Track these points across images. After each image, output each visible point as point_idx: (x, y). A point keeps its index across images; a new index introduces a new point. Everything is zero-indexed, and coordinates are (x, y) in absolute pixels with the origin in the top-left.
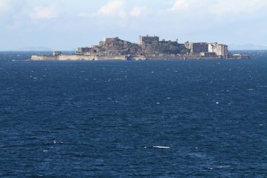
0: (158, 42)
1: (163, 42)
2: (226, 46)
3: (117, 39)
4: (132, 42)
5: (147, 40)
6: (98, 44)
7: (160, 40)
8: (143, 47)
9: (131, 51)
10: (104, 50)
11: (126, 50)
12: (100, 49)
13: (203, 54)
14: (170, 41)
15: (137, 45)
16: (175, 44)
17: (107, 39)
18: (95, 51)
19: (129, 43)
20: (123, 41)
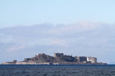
0: (63, 56)
1: (65, 56)
2: (96, 59)
3: (44, 54)
4: (51, 56)
5: (58, 55)
6: (34, 57)
7: (64, 55)
8: (56, 58)
9: (51, 60)
10: (38, 60)
11: (48, 60)
12: (36, 59)
13: (86, 62)
14: (69, 56)
15: (53, 57)
16: (71, 57)
17: (39, 54)
18: (33, 60)
19: (49, 56)
20: (46, 55)
